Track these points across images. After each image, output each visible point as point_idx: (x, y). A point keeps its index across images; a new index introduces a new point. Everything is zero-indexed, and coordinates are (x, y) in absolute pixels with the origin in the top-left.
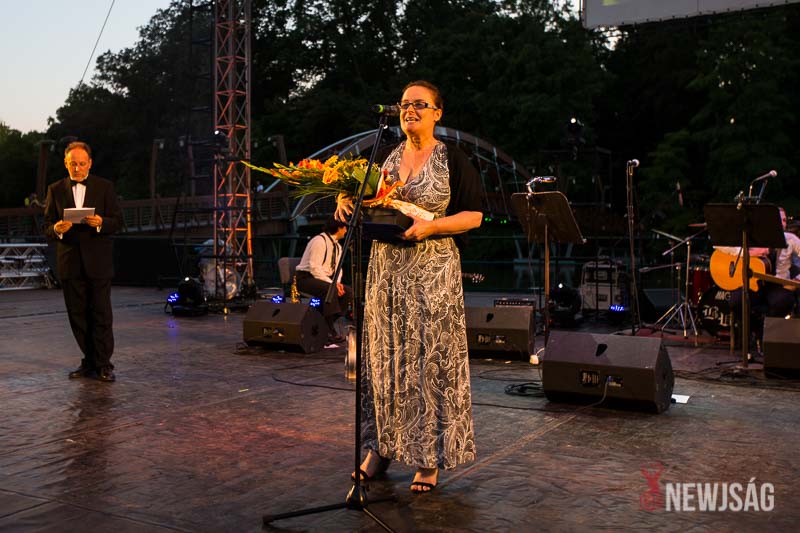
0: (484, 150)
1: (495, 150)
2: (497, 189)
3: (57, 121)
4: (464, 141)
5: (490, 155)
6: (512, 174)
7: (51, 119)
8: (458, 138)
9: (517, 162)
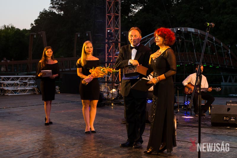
0: (210, 38)
1: (214, 38)
2: (214, 54)
3: (34, 25)
4: (202, 34)
5: (212, 40)
6: (221, 48)
7: (32, 24)
8: (199, 33)
9: (223, 43)
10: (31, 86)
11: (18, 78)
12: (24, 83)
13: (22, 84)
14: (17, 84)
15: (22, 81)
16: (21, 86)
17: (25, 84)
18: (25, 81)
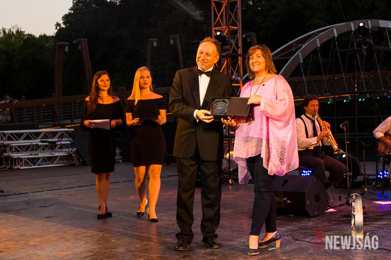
10: (64, 150)
11: (37, 135)
12: (51, 144)
13: (46, 146)
14: (37, 146)
15: (47, 140)
16: (44, 149)
17: (53, 146)
18: (52, 140)
